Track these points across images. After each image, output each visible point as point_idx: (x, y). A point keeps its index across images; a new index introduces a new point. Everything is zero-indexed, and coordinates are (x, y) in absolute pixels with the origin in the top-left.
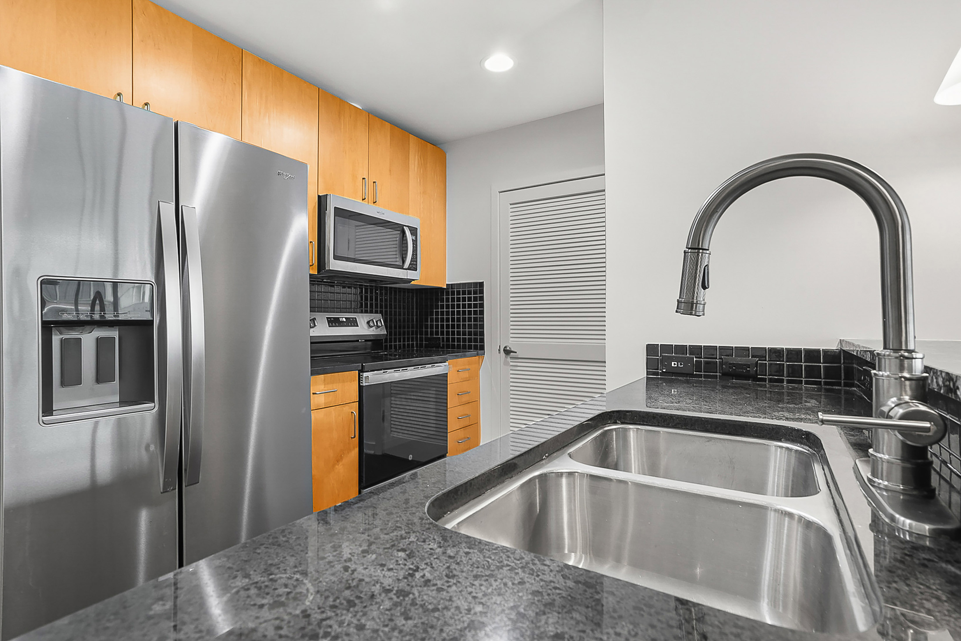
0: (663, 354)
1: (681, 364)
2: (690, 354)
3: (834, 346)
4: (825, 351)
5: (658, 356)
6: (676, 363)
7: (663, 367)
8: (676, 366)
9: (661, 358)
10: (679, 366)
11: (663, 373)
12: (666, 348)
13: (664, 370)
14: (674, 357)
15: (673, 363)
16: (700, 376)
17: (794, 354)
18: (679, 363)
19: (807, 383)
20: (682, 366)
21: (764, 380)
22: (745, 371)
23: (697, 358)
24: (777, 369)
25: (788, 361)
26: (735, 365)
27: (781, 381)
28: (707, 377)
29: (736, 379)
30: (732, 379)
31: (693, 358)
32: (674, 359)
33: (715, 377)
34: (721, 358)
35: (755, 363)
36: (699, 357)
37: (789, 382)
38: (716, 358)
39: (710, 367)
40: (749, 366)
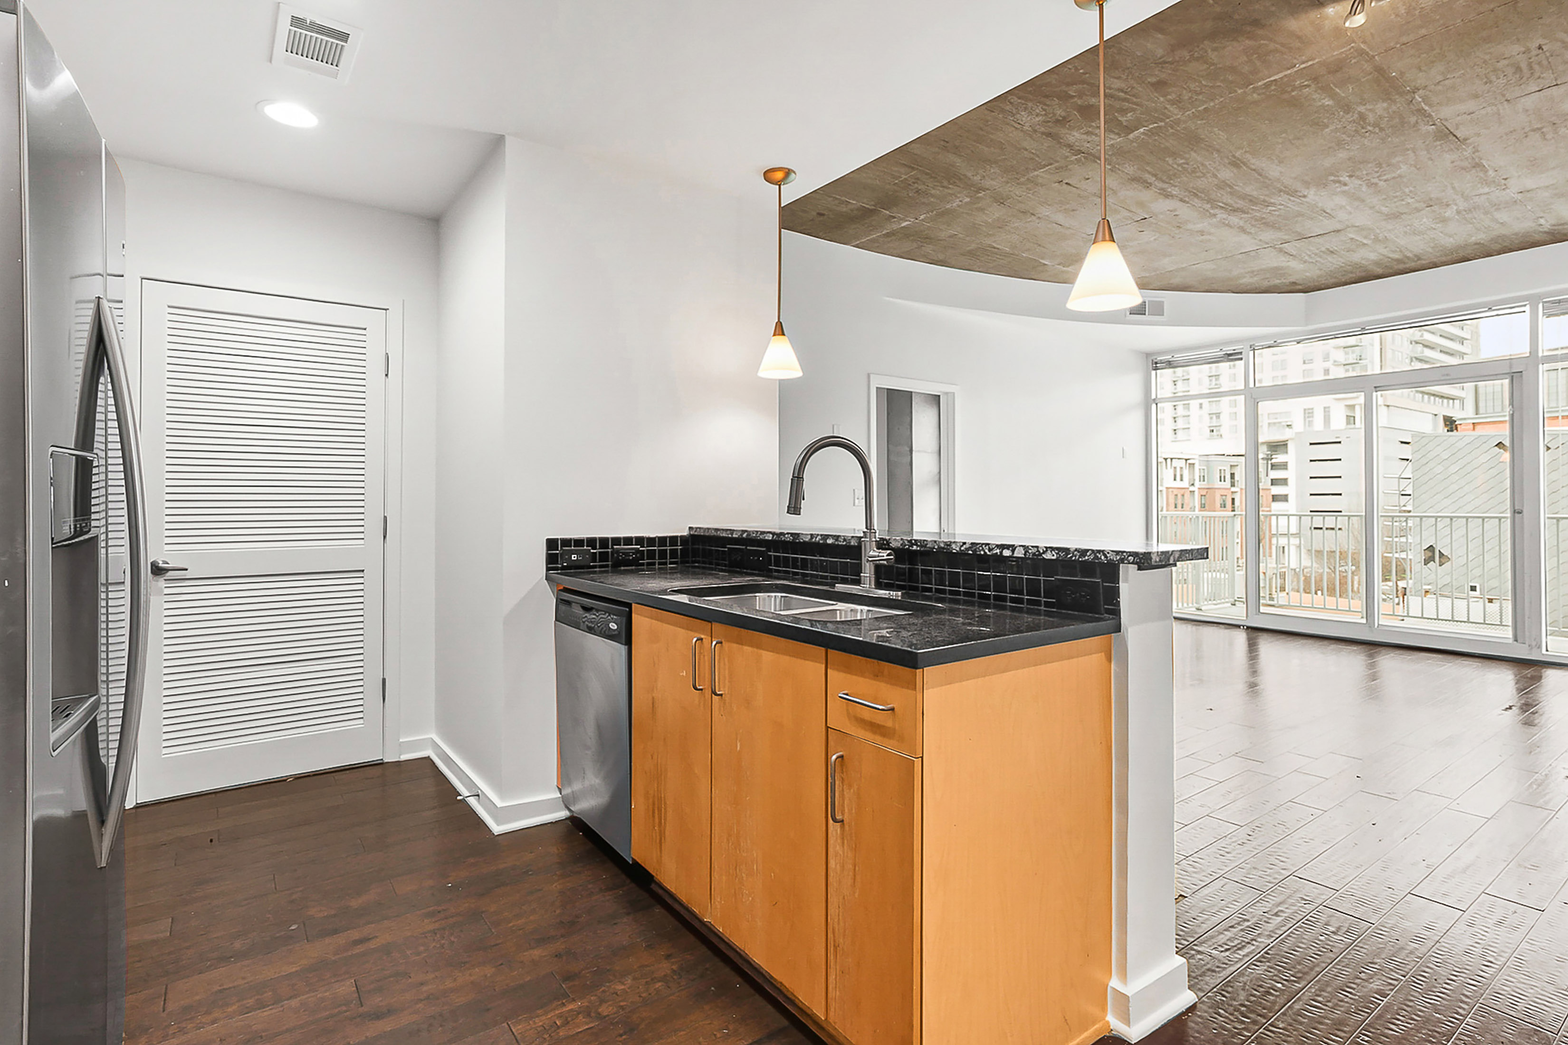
0: (564, 548)
2: (587, 546)
3: (685, 533)
4: (681, 537)
5: (558, 550)
6: (576, 556)
7: (564, 561)
8: (576, 559)
9: (561, 551)
10: (579, 559)
11: (563, 568)
12: (566, 542)
13: (565, 564)
14: (573, 550)
15: (573, 556)
16: (595, 567)
17: (662, 540)
18: (579, 556)
19: (671, 563)
20: (581, 558)
21: (643, 564)
22: (631, 558)
23: (593, 549)
24: (651, 554)
25: (659, 546)
26: (623, 553)
27: (654, 564)
28: (601, 567)
29: (624, 566)
30: (620, 567)
31: (590, 550)
32: (573, 552)
33: (607, 566)
34: (612, 548)
35: (637, 550)
36: (594, 548)
37: (660, 564)
38: (608, 548)
39: (604, 557)
40: (633, 553)
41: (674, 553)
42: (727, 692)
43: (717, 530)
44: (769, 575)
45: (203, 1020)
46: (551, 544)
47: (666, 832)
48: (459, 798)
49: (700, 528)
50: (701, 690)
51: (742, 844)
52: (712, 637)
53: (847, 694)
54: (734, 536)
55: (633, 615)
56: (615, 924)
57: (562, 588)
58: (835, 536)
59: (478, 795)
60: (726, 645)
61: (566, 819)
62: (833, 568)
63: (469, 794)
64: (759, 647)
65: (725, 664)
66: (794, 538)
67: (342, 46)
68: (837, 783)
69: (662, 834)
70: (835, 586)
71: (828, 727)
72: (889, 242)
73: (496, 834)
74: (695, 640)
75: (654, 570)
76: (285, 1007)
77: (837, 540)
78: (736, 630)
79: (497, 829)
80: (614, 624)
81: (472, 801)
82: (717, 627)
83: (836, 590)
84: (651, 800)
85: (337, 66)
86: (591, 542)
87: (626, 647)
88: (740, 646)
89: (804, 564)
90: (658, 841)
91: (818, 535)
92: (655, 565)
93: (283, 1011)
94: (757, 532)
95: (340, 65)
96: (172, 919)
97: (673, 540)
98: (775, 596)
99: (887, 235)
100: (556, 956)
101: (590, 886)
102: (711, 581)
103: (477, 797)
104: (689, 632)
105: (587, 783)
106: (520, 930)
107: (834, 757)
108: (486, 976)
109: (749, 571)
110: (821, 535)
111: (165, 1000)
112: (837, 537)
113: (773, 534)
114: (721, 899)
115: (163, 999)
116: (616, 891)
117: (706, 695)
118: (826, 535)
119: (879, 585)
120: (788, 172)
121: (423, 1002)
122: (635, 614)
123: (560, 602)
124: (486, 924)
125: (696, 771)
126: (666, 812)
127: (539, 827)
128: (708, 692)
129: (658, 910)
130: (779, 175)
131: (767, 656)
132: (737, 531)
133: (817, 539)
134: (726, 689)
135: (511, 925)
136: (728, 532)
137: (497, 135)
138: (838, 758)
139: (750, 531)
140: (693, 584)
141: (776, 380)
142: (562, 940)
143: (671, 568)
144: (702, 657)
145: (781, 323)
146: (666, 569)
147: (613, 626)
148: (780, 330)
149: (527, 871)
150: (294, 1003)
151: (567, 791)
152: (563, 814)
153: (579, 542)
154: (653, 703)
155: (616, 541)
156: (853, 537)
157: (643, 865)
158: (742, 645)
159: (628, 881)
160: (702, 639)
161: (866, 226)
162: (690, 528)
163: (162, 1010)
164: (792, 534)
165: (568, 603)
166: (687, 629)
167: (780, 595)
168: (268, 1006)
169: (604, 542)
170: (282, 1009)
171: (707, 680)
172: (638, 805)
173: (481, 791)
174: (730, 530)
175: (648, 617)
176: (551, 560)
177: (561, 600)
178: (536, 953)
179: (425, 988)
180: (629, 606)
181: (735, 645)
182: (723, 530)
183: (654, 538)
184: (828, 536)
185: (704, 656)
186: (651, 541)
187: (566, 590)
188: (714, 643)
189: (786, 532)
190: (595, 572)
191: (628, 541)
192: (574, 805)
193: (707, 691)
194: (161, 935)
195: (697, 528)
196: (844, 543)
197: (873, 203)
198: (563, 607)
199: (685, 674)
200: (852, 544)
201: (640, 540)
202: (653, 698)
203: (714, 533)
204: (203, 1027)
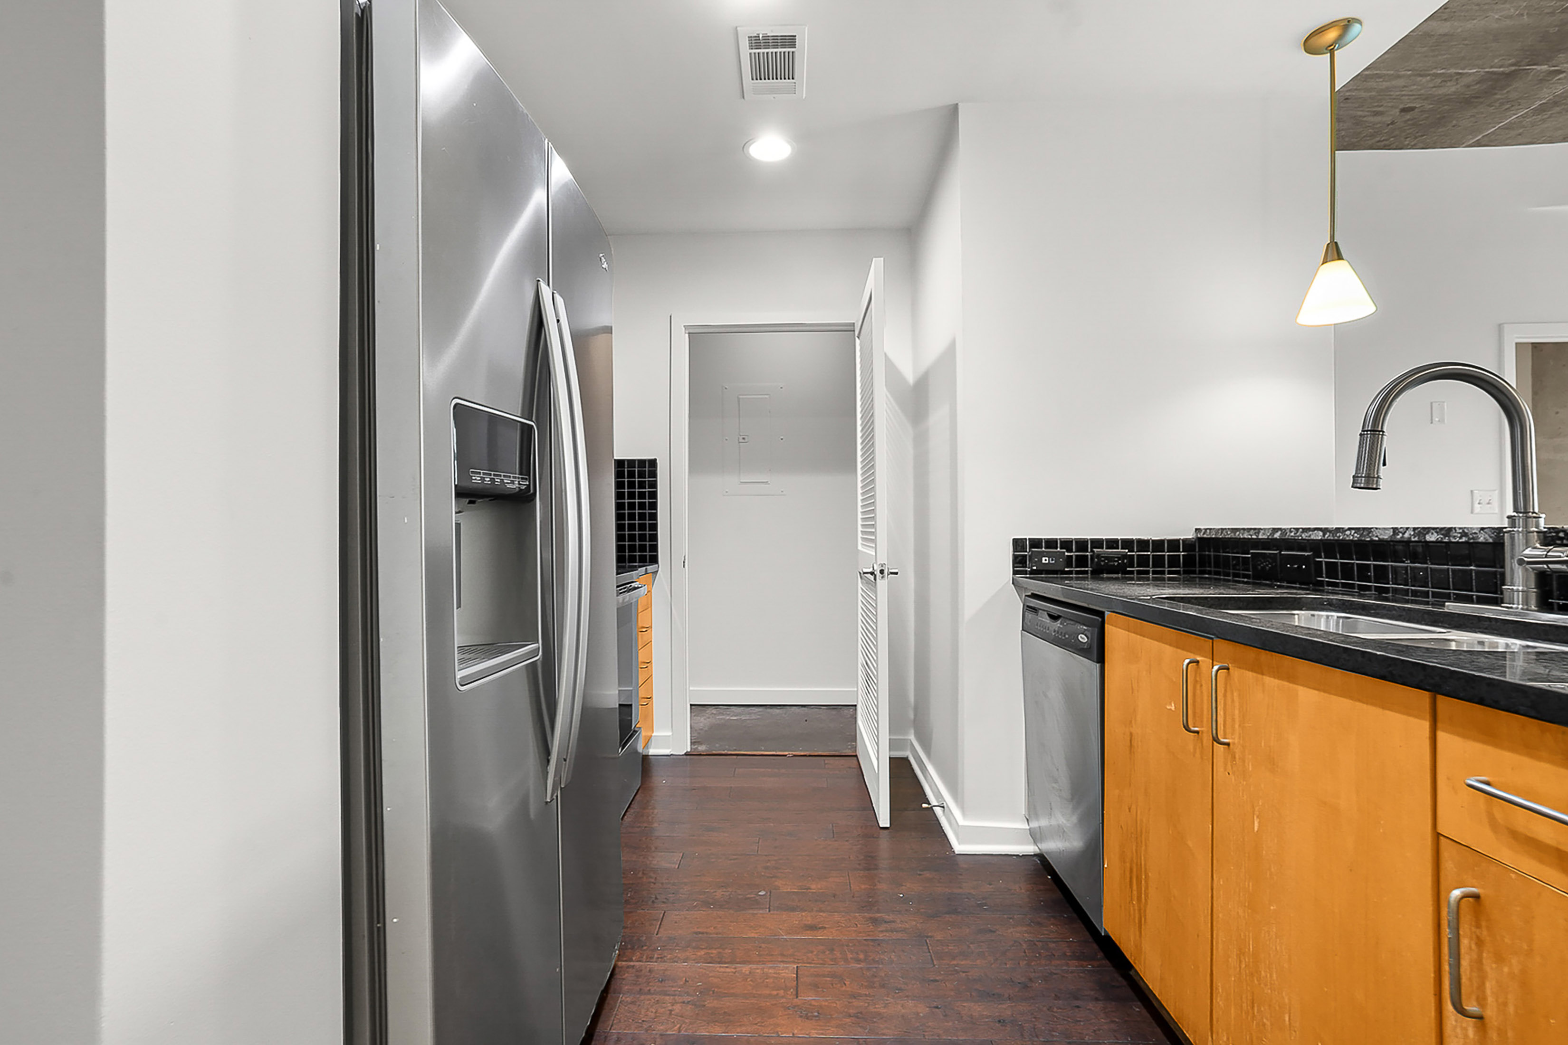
0: (1033, 550)
1: (1052, 560)
2: (1061, 549)
3: (1190, 535)
4: (1184, 541)
5: (1026, 552)
6: (1047, 559)
7: (1034, 564)
8: (1047, 562)
9: (1030, 553)
10: (1051, 562)
11: (1032, 572)
12: (1036, 543)
13: (1035, 568)
14: (1044, 552)
15: (1044, 559)
16: (1070, 572)
17: (1158, 545)
18: (1050, 559)
19: (1170, 572)
20: (1053, 562)
21: (1132, 572)
22: (1116, 564)
23: (1068, 551)
24: (1143, 561)
25: (1153, 551)
26: (1106, 558)
27: (1147, 572)
28: (1077, 572)
29: (1107, 573)
30: (1103, 573)
31: (1064, 552)
32: (1044, 554)
33: (1086, 572)
34: (1092, 551)
35: (1125, 556)
36: (1070, 550)
37: (1154, 572)
38: (1087, 552)
39: (1082, 561)
40: (1119, 559)
41: (1174, 561)
42: (1236, 741)
43: (1234, 530)
44: (1318, 587)
45: (679, 955)
46: (1018, 544)
47: (1148, 911)
48: (924, 805)
49: (1210, 529)
50: (1197, 732)
51: (1263, 973)
52: (1213, 660)
53: (1488, 783)
54: (1260, 537)
55: (1106, 625)
56: (1078, 1007)
57: (1030, 594)
58: (1442, 529)
59: (943, 807)
60: (1235, 672)
61: (1035, 855)
62: (1441, 581)
63: (937, 804)
64: (1291, 678)
65: (1233, 701)
66: (1361, 535)
67: (793, 52)
68: (1465, 942)
69: (1142, 913)
70: (1444, 606)
71: (1439, 834)
72: (1544, 121)
73: (956, 853)
74: (1187, 661)
75: (1148, 579)
76: (737, 970)
77: (1445, 535)
78: (1251, 653)
79: (959, 847)
80: (1083, 636)
81: (938, 811)
82: (1222, 646)
83: (1446, 610)
84: (1128, 865)
85: (793, 79)
86: (1066, 544)
87: (1098, 665)
88: (1260, 676)
89: (1381, 574)
90: (1137, 921)
91: (1407, 529)
92: (1149, 574)
93: (735, 973)
94: (1297, 529)
95: (796, 77)
96: (683, 855)
97: (1174, 544)
98: (1328, 617)
99: (1542, 109)
100: (999, 1021)
101: (1052, 945)
102: (1222, 591)
103: (942, 809)
104: (1179, 651)
105: (1054, 822)
106: (964, 972)
107: (1456, 893)
108: (918, 1014)
109: (1285, 584)
110: (1414, 529)
111: (661, 924)
112: (1448, 531)
113: (1325, 531)
114: (1228, 1039)
115: (659, 923)
116: (1085, 963)
117: (1205, 741)
118: (1424, 529)
119: (1545, 605)
120: (1346, 25)
121: (851, 1018)
122: (1108, 624)
123: (1028, 609)
124: (930, 952)
125: (1190, 843)
126: (1147, 888)
127: (1002, 857)
128: (1207, 739)
129: (1137, 1008)
130: (1331, 35)
131: (1306, 696)
132: (1265, 529)
133: (1407, 535)
134: (1236, 736)
135: (955, 962)
136: (1252, 532)
137: (951, 105)
138: (1465, 896)
139: (1285, 529)
140: (1193, 592)
141: (1331, 325)
142: (1008, 1004)
143: (1170, 579)
144: (1198, 687)
145: (1336, 243)
146: (1164, 579)
147: (1083, 638)
148: (1334, 252)
149: (981, 905)
150: (746, 969)
151: (1034, 824)
152: (1030, 849)
153: (1051, 543)
154: (1131, 741)
155: (1097, 543)
156: (1482, 529)
157: (1117, 943)
158: (1263, 674)
159: (1100, 955)
160: (1198, 662)
161: (1497, 104)
162: (1196, 529)
163: (656, 933)
164: (1357, 530)
165: (1034, 610)
166: (1178, 647)
167: (1335, 614)
168: (726, 963)
169: (1082, 544)
170: (734, 971)
171: (1205, 720)
172: (1111, 863)
173: (946, 803)
174: (1255, 529)
175: (1126, 630)
176: (1019, 562)
177: (1028, 606)
178: (978, 1009)
179: (856, 1003)
180: (1101, 614)
181: (1250, 674)
182: (1244, 529)
183: (1148, 541)
184: (1427, 530)
185: (1201, 686)
186: (1143, 544)
187: (1034, 596)
188: (1216, 668)
189: (1346, 527)
190: (1071, 579)
191: (1112, 543)
192: (1041, 843)
193: (1205, 735)
194: (673, 866)
195: (1206, 530)
196: (1464, 539)
197: (1513, 61)
198: (1029, 615)
199: (1173, 708)
200: (1481, 539)
201: (1128, 544)
202: (1131, 734)
203: (1230, 535)
204: (677, 962)
